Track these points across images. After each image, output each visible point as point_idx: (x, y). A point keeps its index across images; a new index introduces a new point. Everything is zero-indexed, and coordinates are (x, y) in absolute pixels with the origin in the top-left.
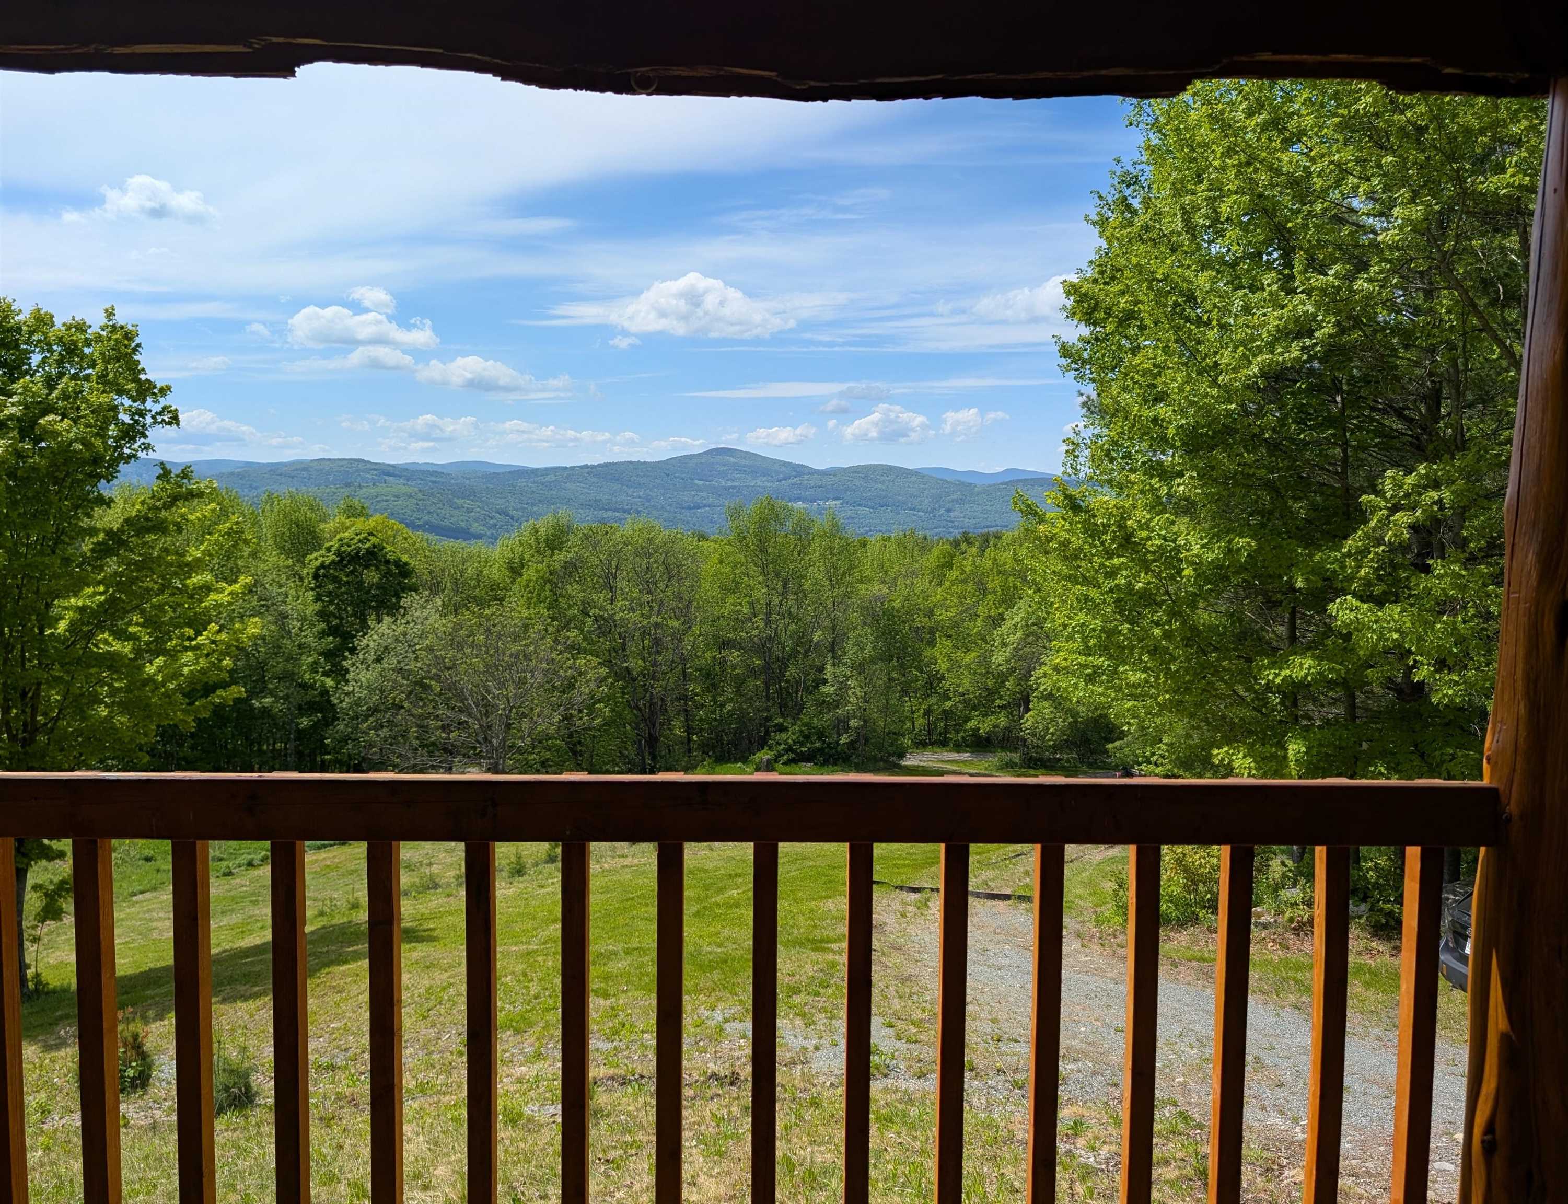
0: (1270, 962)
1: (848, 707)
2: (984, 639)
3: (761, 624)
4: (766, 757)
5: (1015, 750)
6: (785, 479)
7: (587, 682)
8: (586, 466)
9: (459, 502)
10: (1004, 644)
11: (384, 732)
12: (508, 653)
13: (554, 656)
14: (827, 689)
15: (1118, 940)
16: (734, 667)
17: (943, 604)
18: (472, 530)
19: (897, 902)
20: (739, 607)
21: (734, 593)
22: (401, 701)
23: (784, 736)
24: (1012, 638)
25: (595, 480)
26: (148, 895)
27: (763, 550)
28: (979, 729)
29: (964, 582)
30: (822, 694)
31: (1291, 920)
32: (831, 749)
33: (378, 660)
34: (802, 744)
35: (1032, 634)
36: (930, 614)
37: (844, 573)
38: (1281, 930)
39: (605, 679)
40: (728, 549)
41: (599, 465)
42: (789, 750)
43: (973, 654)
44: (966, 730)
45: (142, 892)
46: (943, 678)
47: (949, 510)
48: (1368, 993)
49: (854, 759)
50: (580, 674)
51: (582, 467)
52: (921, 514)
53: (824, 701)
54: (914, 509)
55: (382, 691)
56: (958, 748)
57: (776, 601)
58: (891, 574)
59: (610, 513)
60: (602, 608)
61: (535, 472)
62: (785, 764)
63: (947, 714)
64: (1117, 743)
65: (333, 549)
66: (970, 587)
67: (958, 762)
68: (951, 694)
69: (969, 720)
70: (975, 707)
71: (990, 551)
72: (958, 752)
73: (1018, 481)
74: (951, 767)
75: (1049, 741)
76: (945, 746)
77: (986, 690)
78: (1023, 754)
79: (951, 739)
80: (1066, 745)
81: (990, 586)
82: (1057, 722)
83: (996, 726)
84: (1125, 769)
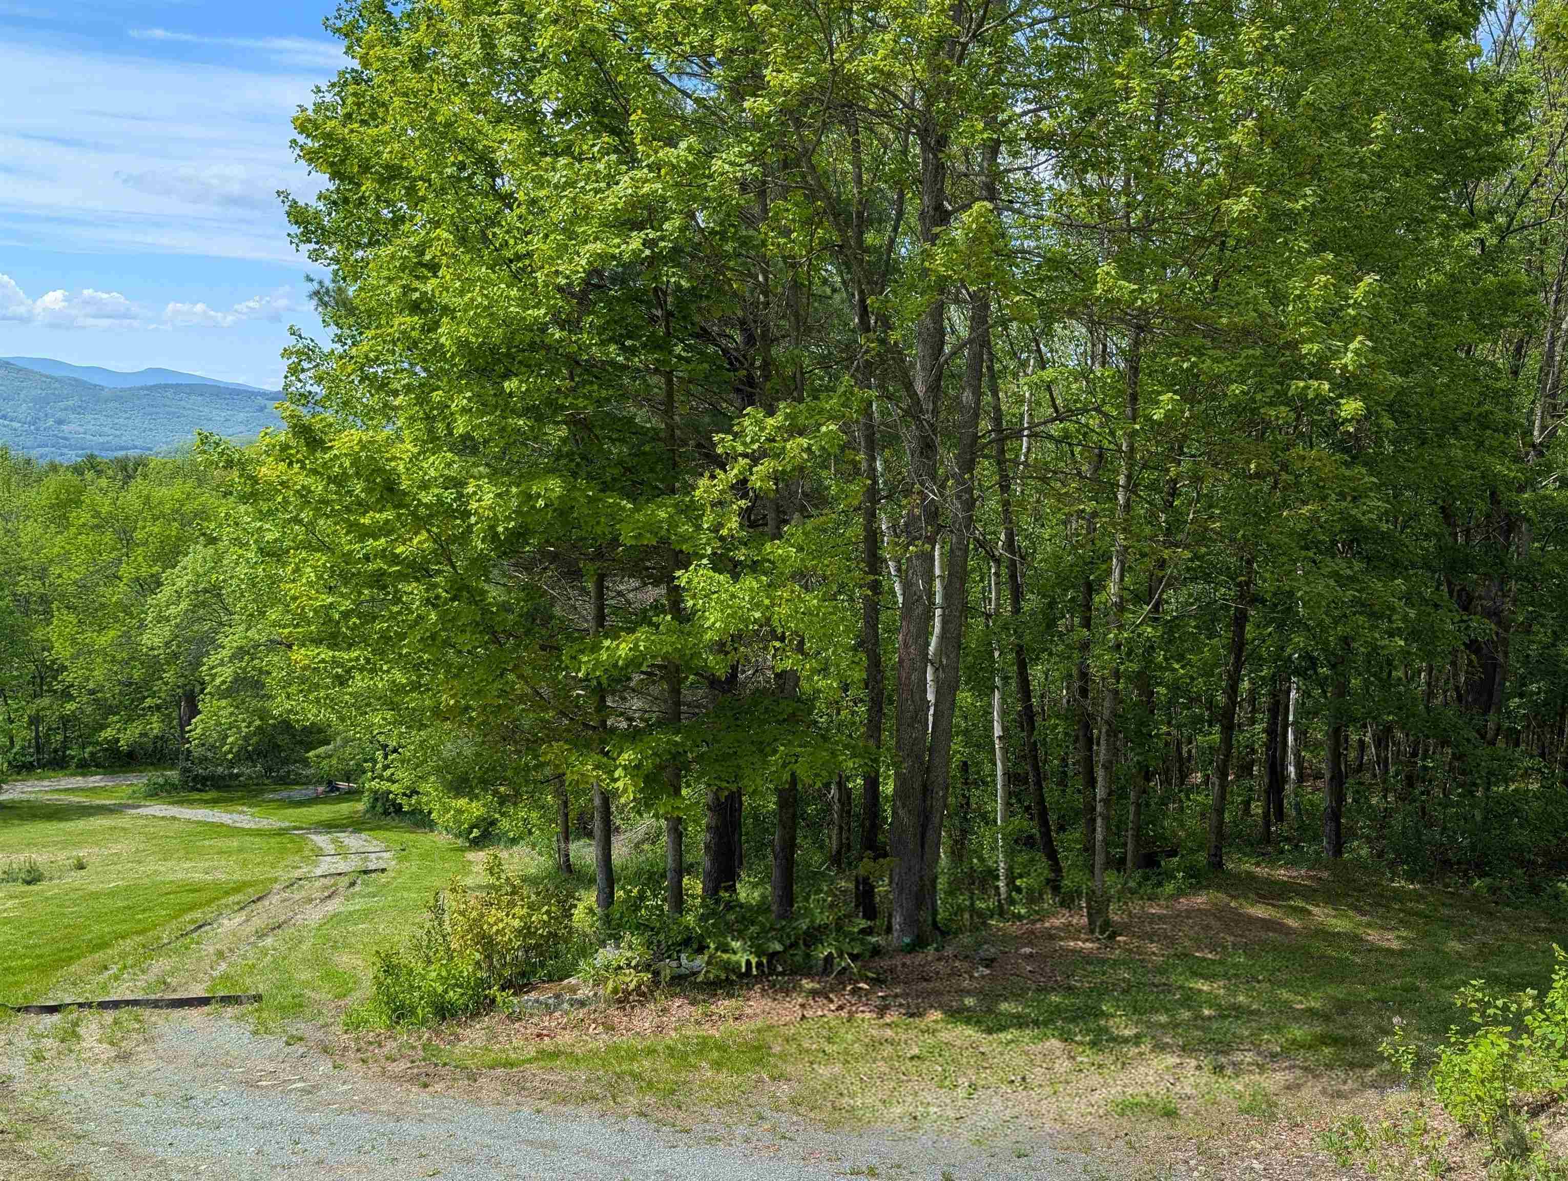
0: (595, 1053)
2: (127, 611)
5: (173, 767)
10: (161, 619)
15: (386, 1050)
17: (63, 559)
19: (24, 1032)
24: (173, 610)
28: (118, 740)
29: (98, 529)
31: (615, 991)
36: (42, 574)
38: (603, 1006)
43: (112, 633)
44: (97, 743)
46: (64, 668)
47: (60, 422)
48: (721, 1077)
52: (15, 425)
56: (84, 767)
63: (66, 721)
64: (321, 750)
66: (108, 537)
67: (82, 790)
68: (74, 692)
69: (103, 727)
70: (111, 710)
71: (138, 485)
72: (84, 775)
73: (166, 387)
74: (74, 799)
75: (226, 753)
76: (62, 768)
77: (131, 684)
78: (185, 770)
79: (73, 757)
80: (249, 757)
81: (139, 535)
82: (239, 728)
83: (143, 735)
84: (330, 783)
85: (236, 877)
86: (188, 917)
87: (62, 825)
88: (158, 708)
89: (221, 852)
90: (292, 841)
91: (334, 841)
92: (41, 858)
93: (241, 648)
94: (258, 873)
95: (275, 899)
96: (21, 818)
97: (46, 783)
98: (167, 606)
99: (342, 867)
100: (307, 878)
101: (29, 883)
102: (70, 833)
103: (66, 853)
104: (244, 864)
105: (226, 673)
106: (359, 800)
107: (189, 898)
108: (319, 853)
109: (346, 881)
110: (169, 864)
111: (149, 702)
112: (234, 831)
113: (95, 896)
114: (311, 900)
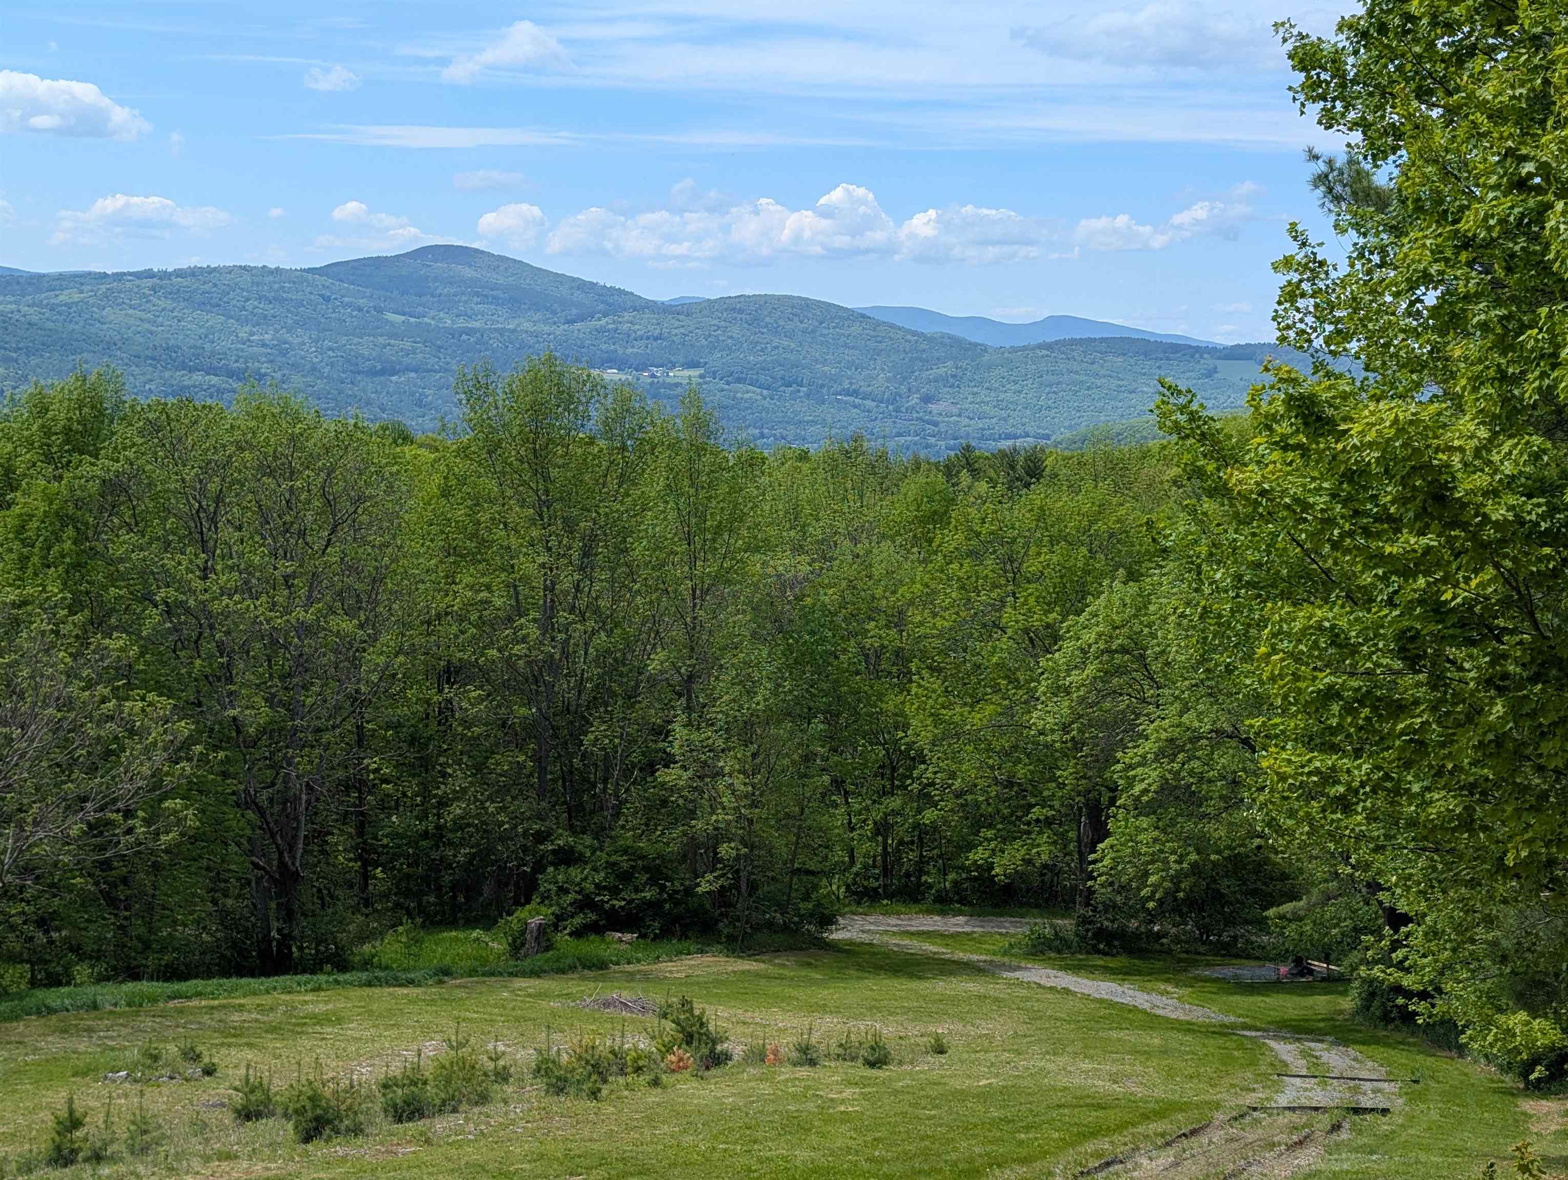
1: (720, 816)
2: (1010, 675)
3: (534, 632)
4: (535, 921)
5: (1066, 913)
6: (582, 319)
7: (147, 750)
8: (149, 274)
10: (1058, 690)
13: (74, 689)
14: (669, 776)
16: (467, 724)
17: (926, 602)
20: (484, 595)
21: (475, 562)
23: (575, 873)
24: (1075, 678)
25: (169, 304)
27: (541, 473)
28: (991, 867)
29: (976, 555)
30: (662, 785)
32: (677, 903)
34: (614, 891)
35: (1119, 671)
36: (898, 620)
37: (718, 531)
39: (187, 744)
40: (461, 466)
41: (179, 273)
42: (586, 903)
43: (989, 709)
44: (963, 868)
46: (920, 759)
47: (927, 399)
49: (724, 927)
50: (132, 732)
51: (138, 275)
52: (870, 404)
53: (664, 802)
54: (856, 393)
56: (943, 905)
57: (566, 583)
58: (816, 531)
59: (198, 377)
60: (184, 587)
61: (36, 281)
62: (577, 934)
63: (924, 834)
64: (1287, 908)
66: (989, 567)
67: (942, 936)
68: (936, 794)
69: (971, 847)
70: (985, 821)
71: (1031, 492)
72: (943, 913)
73: (1074, 342)
74: (930, 947)
75: (1145, 900)
76: (916, 901)
77: (1012, 785)
78: (1084, 921)
79: (930, 887)
80: (1177, 910)
81: (1032, 566)
82: (1165, 861)
83: (1028, 862)
84: (1298, 961)
85: (1159, 1093)
86: (1090, 1146)
87: (915, 985)
88: (1049, 822)
89: (1135, 1052)
90: (1241, 1047)
91: (1305, 1054)
92: (888, 1030)
93: (1171, 741)
94: (1191, 1091)
95: (1217, 1136)
96: (860, 968)
97: (893, 921)
98: (1068, 671)
99: (1318, 1096)
100: (1264, 1109)
101: (872, 1064)
102: (924, 997)
103: (919, 1028)
104: (1170, 1074)
105: (1150, 778)
106: (1344, 993)
107: (1091, 1117)
108: (1283, 1071)
109: (1324, 1121)
110: (1061, 1060)
111: (1036, 812)
112: (1152, 1022)
113: (961, 1096)
114: (1272, 1145)
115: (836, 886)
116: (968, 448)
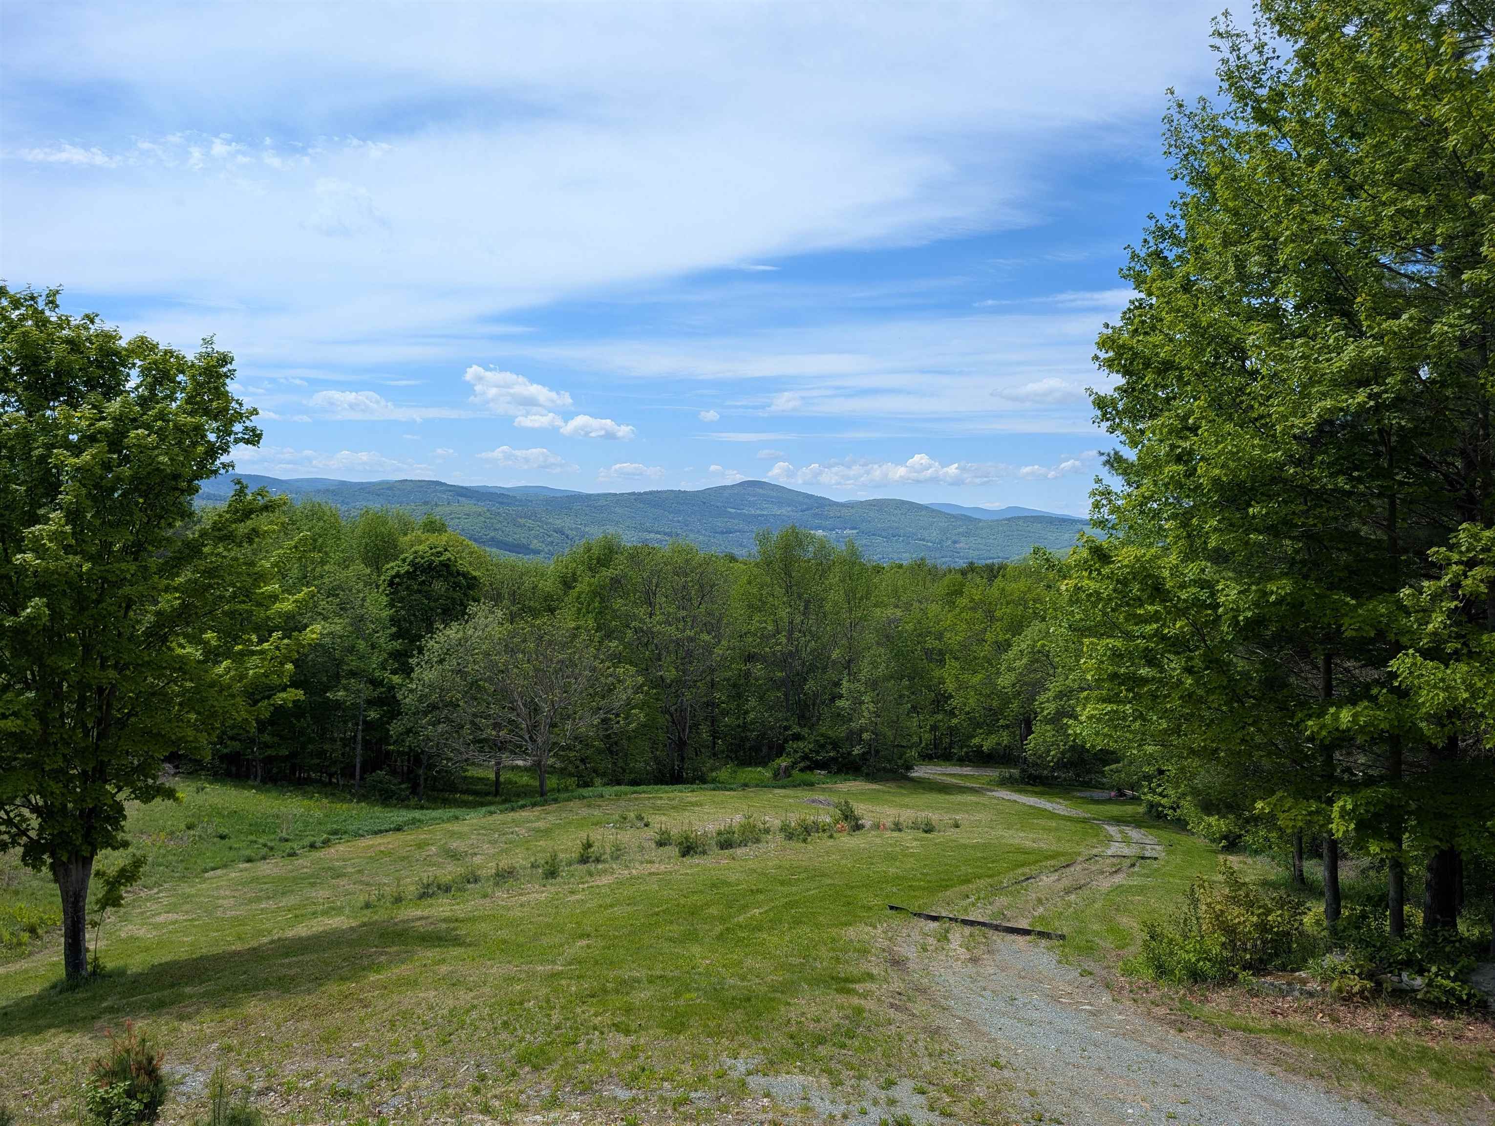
0: (1323, 1038)
1: (863, 721)
2: (989, 662)
3: (784, 640)
4: (784, 764)
5: (1015, 766)
6: (807, 509)
7: (625, 689)
8: (634, 494)
9: (522, 521)
10: (1010, 669)
11: (441, 728)
12: (555, 660)
13: (596, 663)
14: (841, 703)
15: (1151, 996)
16: (757, 680)
17: (952, 628)
18: (531, 546)
19: (917, 931)
20: (764, 625)
21: (760, 611)
22: (457, 700)
23: (801, 744)
24: (1017, 664)
25: (641, 506)
26: (219, 872)
27: (788, 574)
28: (982, 746)
29: (974, 609)
30: (838, 707)
31: (1339, 990)
32: (844, 758)
33: (441, 662)
34: (818, 753)
35: (1037, 661)
36: (940, 637)
37: (861, 599)
38: (1329, 1000)
39: (642, 686)
40: (756, 571)
41: (645, 493)
42: (805, 757)
43: (980, 676)
44: (969, 746)
45: (213, 869)
46: (951, 696)
47: (955, 542)
49: (865, 769)
50: (619, 681)
51: (630, 494)
52: (930, 544)
53: (839, 715)
54: (923, 540)
55: (442, 690)
56: (962, 761)
57: (798, 619)
58: (904, 599)
59: (652, 535)
60: (642, 621)
61: (589, 496)
62: (801, 770)
63: (952, 731)
64: (1114, 766)
65: (408, 560)
66: (979, 614)
67: (960, 775)
68: (957, 713)
69: (973, 737)
70: (979, 725)
71: (999, 582)
72: (961, 766)
73: (1019, 518)
74: (954, 781)
75: (1049, 762)
76: (949, 760)
77: (991, 710)
78: (1023, 771)
79: (955, 754)
80: (1065, 766)
81: (998, 614)
82: (1058, 745)
83: (998, 744)
84: (1119, 790)
85: (1053, 848)
86: (1020, 871)
87: (947, 797)
88: (1007, 726)
89: (1044, 829)
90: (1092, 828)
91: (1121, 832)
92: (934, 817)
93: (1061, 692)
94: (1067, 847)
95: (1079, 868)
96: (924, 789)
97: (939, 768)
98: (1015, 660)
99: (1126, 851)
100: (1100, 856)
101: (926, 832)
102: (952, 803)
103: (949, 816)
104: (1059, 839)
105: (1050, 708)
106: (1140, 805)
107: (1022, 857)
108: (1110, 839)
109: (1128, 862)
110: (1011, 832)
111: (1001, 722)
112: (1052, 816)
113: (965, 847)
114: (1103, 873)
115: (914, 753)
116: (972, 563)
